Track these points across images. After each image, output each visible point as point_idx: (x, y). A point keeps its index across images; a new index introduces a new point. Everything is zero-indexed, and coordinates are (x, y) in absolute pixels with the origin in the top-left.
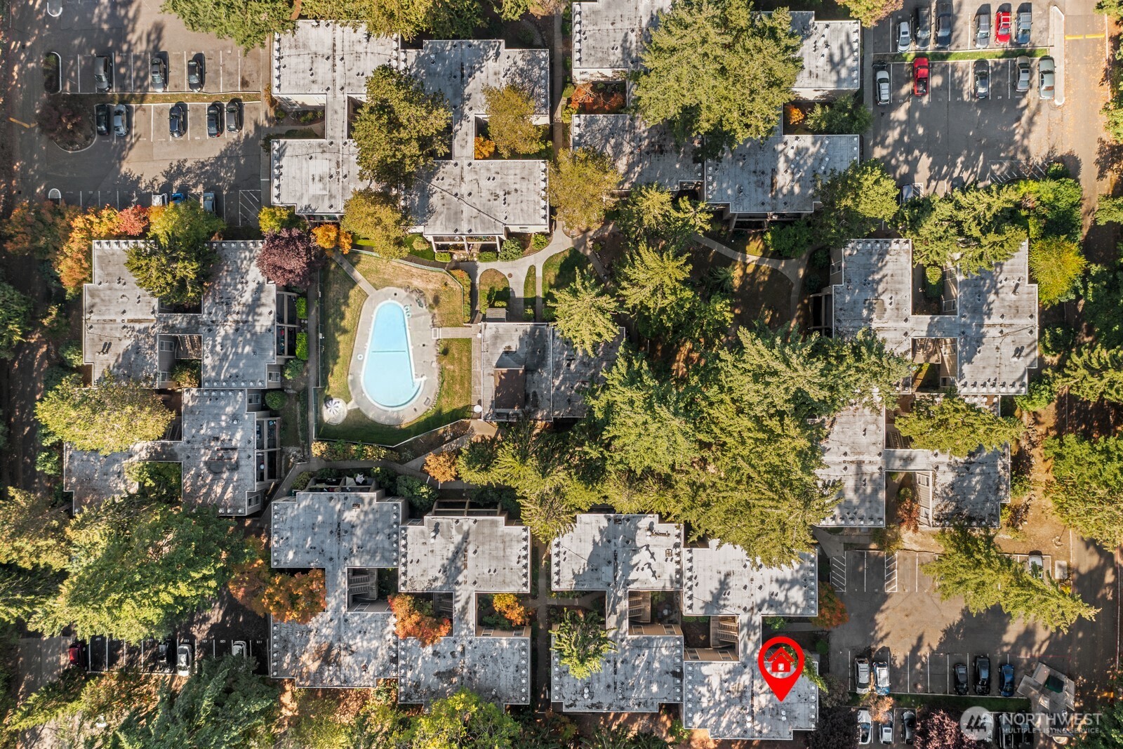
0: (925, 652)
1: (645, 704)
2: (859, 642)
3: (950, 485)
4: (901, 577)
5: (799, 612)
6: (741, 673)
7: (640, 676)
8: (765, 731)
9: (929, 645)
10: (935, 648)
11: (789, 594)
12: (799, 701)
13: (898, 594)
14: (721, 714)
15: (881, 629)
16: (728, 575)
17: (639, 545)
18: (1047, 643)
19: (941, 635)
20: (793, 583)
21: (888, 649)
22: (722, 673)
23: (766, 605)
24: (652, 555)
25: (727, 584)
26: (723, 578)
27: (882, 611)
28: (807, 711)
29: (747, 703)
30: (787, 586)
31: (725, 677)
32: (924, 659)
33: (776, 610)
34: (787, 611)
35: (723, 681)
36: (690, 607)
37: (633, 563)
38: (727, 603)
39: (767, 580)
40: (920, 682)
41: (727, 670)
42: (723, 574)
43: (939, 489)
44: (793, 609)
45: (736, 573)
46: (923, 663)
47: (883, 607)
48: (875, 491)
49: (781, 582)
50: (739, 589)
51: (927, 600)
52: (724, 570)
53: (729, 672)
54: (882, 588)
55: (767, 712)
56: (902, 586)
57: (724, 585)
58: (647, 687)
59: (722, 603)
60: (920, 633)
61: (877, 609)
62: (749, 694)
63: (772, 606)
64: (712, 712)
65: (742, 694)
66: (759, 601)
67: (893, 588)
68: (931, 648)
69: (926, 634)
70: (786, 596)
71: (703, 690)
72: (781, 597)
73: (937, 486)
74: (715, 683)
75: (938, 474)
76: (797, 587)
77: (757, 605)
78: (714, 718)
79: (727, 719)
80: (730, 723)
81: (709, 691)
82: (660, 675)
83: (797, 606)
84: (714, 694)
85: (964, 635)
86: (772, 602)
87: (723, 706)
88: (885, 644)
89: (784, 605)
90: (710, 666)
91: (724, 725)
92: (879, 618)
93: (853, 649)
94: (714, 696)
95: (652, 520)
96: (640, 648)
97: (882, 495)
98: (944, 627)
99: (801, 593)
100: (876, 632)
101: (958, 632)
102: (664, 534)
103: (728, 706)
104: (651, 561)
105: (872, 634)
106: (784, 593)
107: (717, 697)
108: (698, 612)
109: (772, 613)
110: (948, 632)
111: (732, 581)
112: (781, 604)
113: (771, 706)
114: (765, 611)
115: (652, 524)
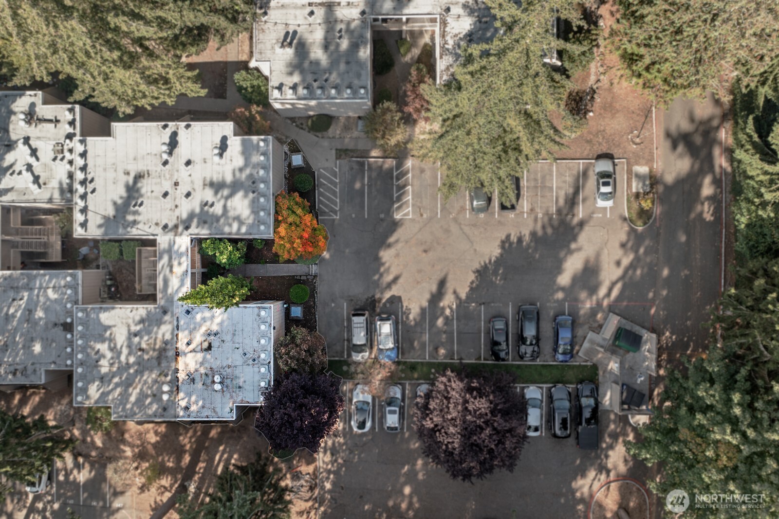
0: (448, 301)
1: (24, 372)
2: (358, 290)
3: (466, 36)
4: (417, 196)
5: (244, 229)
6: (159, 323)
7: (16, 330)
8: (194, 408)
9: (455, 292)
10: (463, 296)
11: (229, 203)
12: (245, 363)
13: (412, 220)
14: (128, 384)
15: (388, 270)
16: (139, 177)
17: (13, 137)
18: (619, 286)
19: (472, 277)
20: (235, 187)
21: (399, 298)
22: (130, 321)
23: (195, 221)
24: (34, 152)
25: (138, 190)
26: (131, 182)
27: (389, 246)
28: (257, 378)
29: (169, 367)
30: (226, 192)
31: (135, 328)
32: (448, 312)
33: (210, 228)
34: (227, 229)
35: (132, 335)
36: (84, 225)
37: (6, 164)
38: (138, 218)
39: (199, 184)
40: (443, 344)
41: (137, 318)
42: (132, 175)
43: (451, 42)
44: (235, 226)
45: (153, 174)
46: (447, 318)
47: (392, 240)
48: (355, 46)
49: (217, 186)
50: (157, 198)
51: (454, 228)
52: (134, 169)
53: (142, 321)
54: (389, 212)
55: (198, 379)
56: (419, 209)
57: (133, 192)
58: (27, 347)
59: (130, 218)
60: (442, 275)
61: (382, 242)
62: (171, 353)
63: (205, 222)
64: (116, 380)
65: (162, 353)
66: (184, 216)
67: (405, 212)
68: (457, 297)
69: (450, 277)
70: (225, 207)
71: (103, 347)
72: (218, 209)
73: (448, 38)
74: (121, 338)
75: (449, 20)
76: (240, 194)
77: (183, 222)
78: (119, 390)
79: (138, 390)
80: (142, 396)
81: (111, 349)
82: (46, 328)
83: (241, 223)
84: (119, 353)
85: (505, 278)
86: (204, 217)
87: (132, 371)
88: (395, 291)
89: (222, 221)
90: (113, 312)
91: (133, 399)
92: (386, 255)
93: (350, 300)
94: (119, 357)
95: (33, 99)
96: (17, 289)
97: (365, 53)
98: (477, 266)
99: (246, 202)
100: (381, 275)
101: (495, 273)
102: (50, 121)
103: (139, 372)
104: (32, 160)
105: (376, 277)
106: (222, 202)
107: (123, 358)
108: (94, 232)
109: (204, 232)
110: (482, 273)
111: (145, 186)
112: (217, 219)
113: (202, 371)
114: (193, 230)
115: (33, 105)
